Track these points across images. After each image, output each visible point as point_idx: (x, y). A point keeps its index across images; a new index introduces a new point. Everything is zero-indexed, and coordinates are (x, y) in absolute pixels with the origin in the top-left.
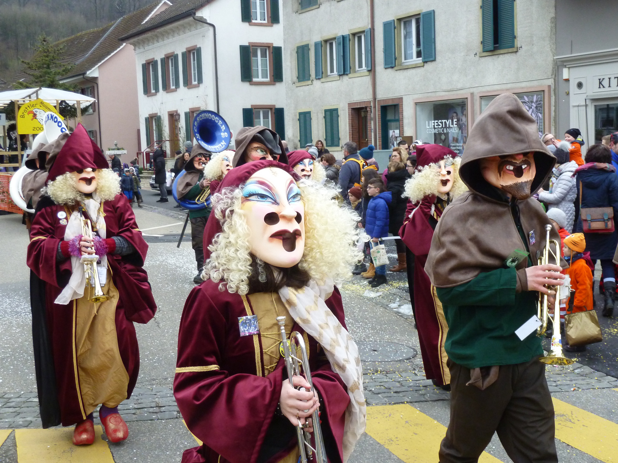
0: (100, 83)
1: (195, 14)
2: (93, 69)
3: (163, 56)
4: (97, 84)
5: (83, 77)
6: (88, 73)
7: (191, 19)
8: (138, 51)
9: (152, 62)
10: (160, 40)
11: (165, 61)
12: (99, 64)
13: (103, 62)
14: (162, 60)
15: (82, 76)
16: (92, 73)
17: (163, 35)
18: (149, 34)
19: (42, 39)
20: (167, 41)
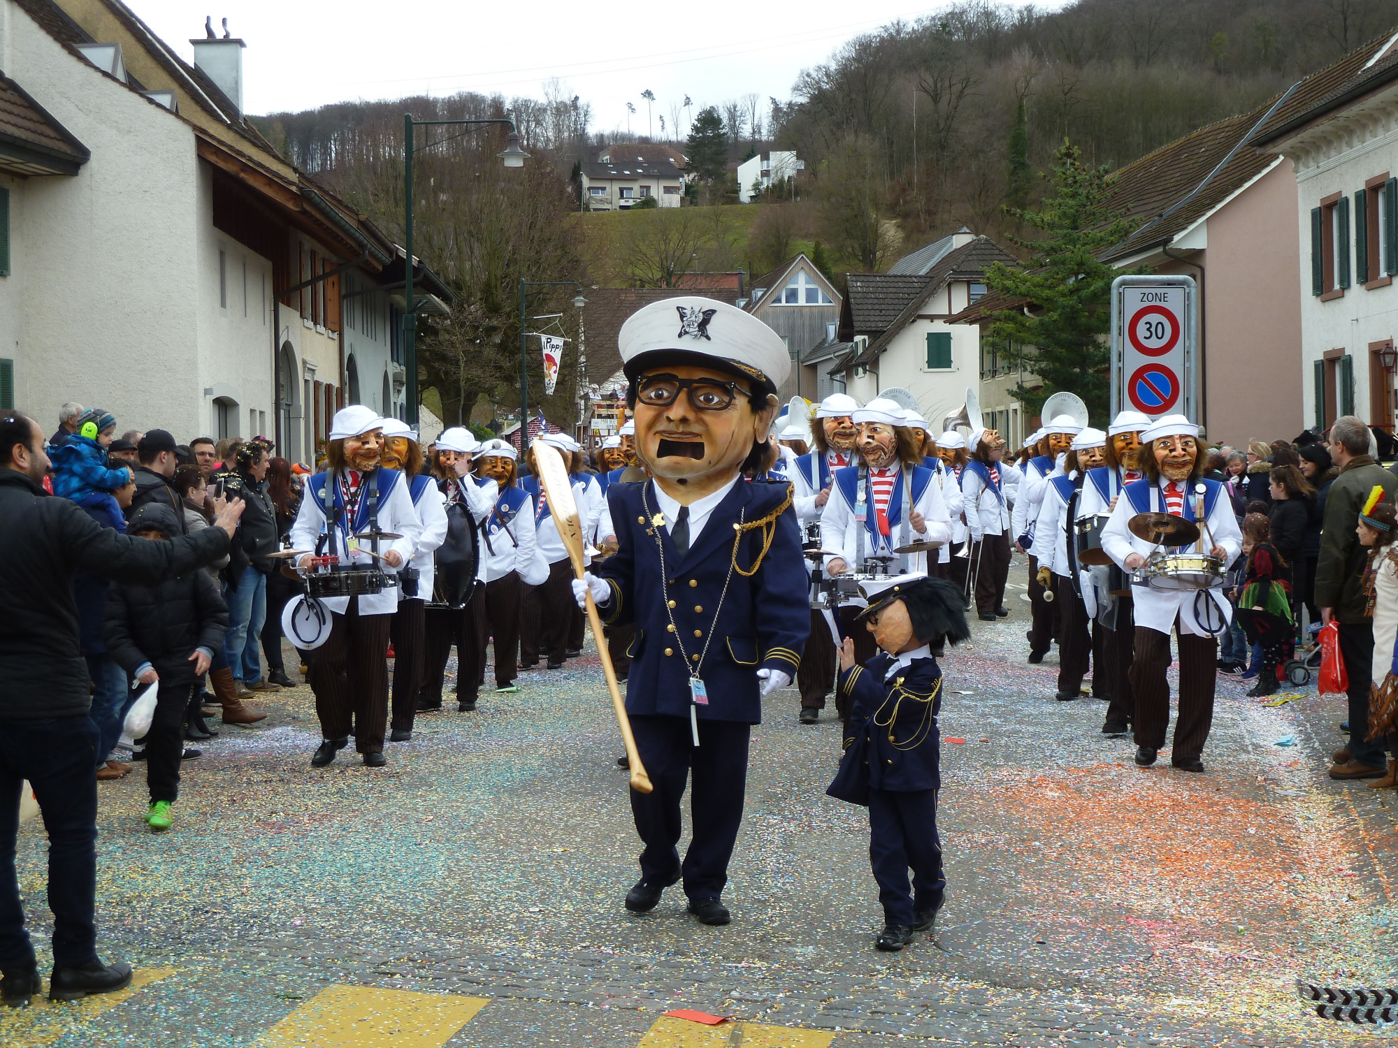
0: (1211, 265)
2: (1191, 227)
3: (1362, 186)
4: (1202, 269)
5: (1165, 251)
6: (1176, 238)
8: (1304, 173)
9: (1335, 203)
10: (1355, 141)
11: (1367, 197)
12: (1210, 214)
13: (1219, 206)
14: (1360, 196)
15: (1160, 249)
16: (1192, 238)
17: (1364, 127)
18: (1323, 126)
19: (1063, 150)
20: (1371, 142)
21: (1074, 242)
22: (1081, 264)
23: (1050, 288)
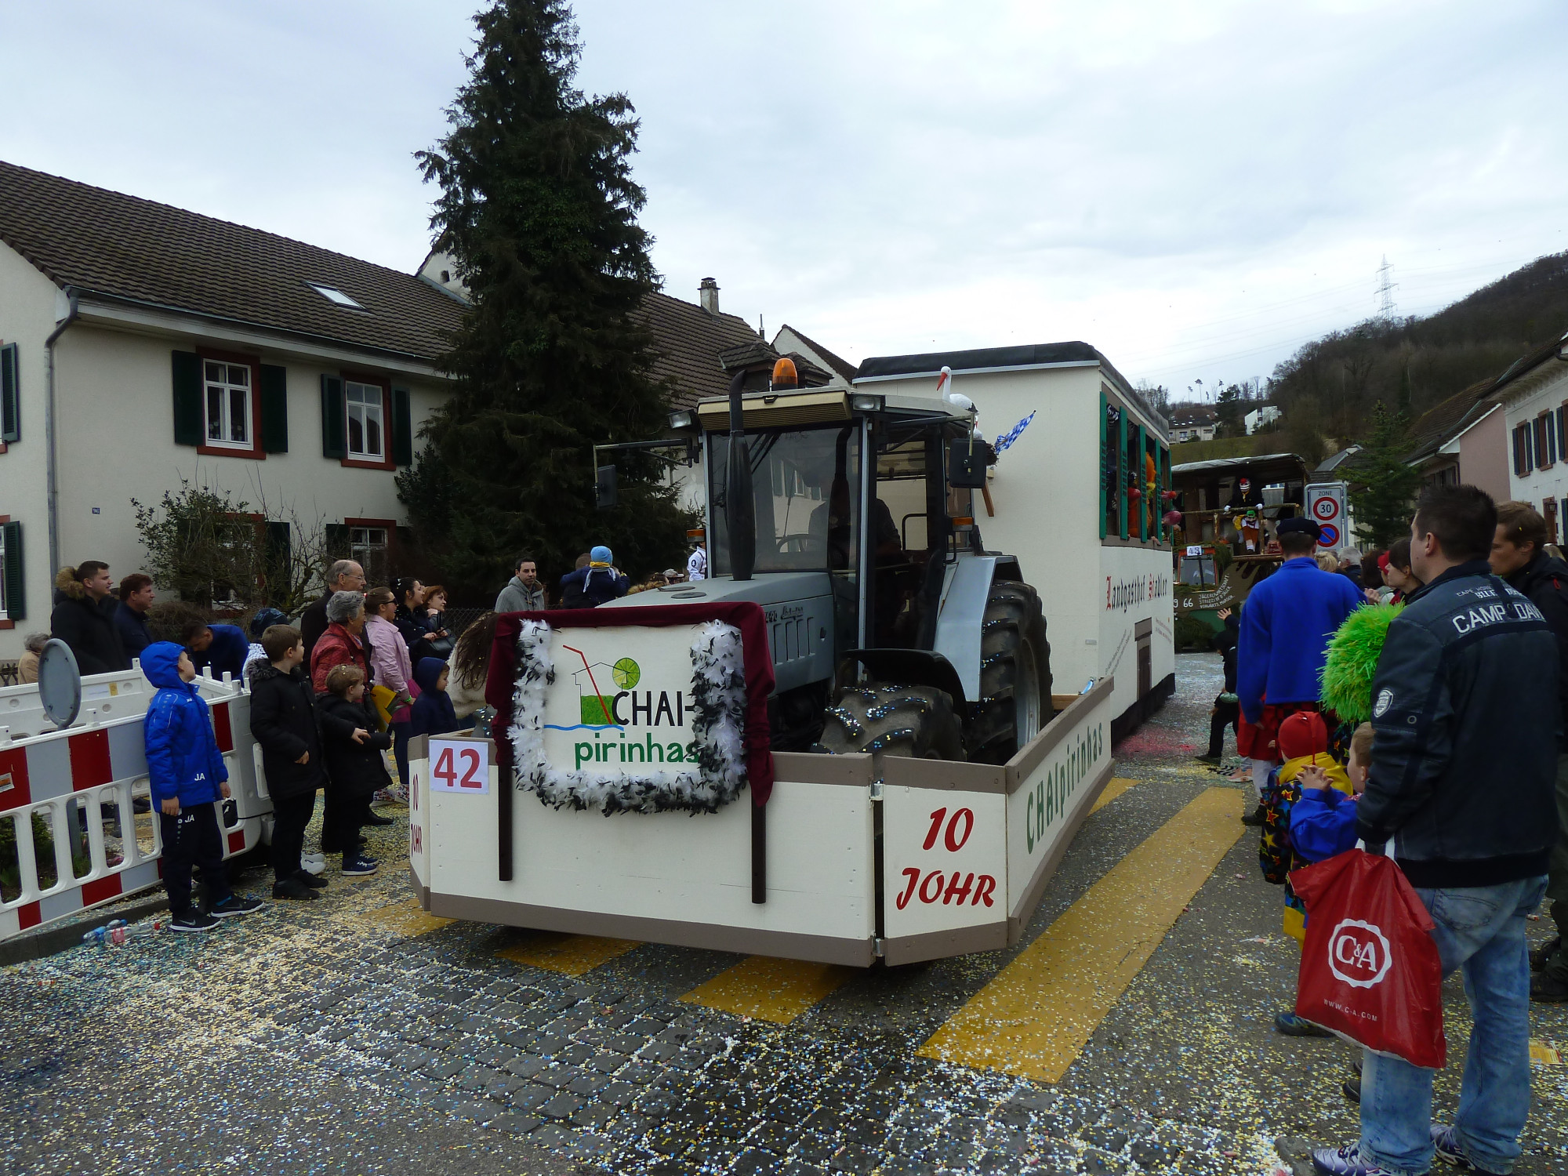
0: (1462, 460)
1: (1560, 351)
2: (1450, 442)
3: (1536, 416)
4: (1458, 464)
5: (1437, 455)
6: (1442, 448)
7: (1554, 361)
8: (1508, 410)
9: (1524, 426)
10: (1532, 393)
11: (1539, 421)
12: (1460, 434)
13: (1466, 430)
14: (1535, 421)
15: (1433, 455)
17: (1536, 385)
18: (1512, 387)
19: (1377, 406)
20: (1540, 393)
21: (1383, 453)
22: (1388, 465)
23: (1372, 478)
